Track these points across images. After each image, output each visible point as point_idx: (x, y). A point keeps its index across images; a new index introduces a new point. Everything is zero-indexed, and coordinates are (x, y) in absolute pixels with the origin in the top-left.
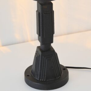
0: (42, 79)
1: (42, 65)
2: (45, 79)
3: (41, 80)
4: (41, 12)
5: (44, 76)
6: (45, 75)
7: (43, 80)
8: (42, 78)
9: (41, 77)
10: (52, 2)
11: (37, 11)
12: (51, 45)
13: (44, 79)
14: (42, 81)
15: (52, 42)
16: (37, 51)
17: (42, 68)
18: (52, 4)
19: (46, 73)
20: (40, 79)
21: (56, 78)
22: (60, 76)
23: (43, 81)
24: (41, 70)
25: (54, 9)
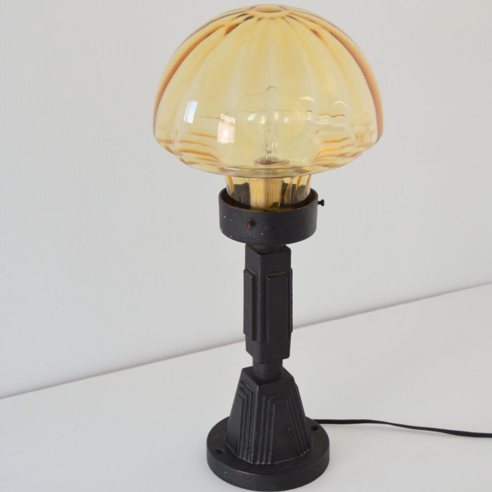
0: (261, 461)
1: (262, 422)
2: (270, 460)
3: (258, 463)
4: (259, 274)
5: (267, 453)
6: (271, 449)
7: (263, 463)
8: (267, 457)
9: (259, 456)
10: (289, 245)
11: (246, 271)
12: (281, 363)
13: (267, 461)
14: (260, 465)
15: (287, 355)
16: (241, 381)
17: (261, 430)
18: (288, 251)
19: (271, 442)
20: (255, 461)
21: (300, 455)
22: (309, 447)
23: (265, 465)
24: (257, 437)
25: (292, 267)
